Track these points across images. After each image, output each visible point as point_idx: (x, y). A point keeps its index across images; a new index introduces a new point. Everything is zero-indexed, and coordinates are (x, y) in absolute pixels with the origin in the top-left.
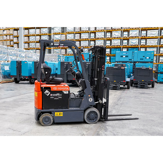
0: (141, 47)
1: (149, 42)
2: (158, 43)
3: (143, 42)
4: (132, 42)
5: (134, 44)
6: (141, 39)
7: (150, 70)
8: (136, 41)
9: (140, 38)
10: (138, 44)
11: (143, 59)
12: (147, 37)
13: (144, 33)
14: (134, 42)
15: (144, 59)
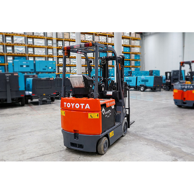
0: (29, 56)
1: (37, 51)
2: (46, 53)
3: (30, 50)
4: (18, 50)
5: (20, 52)
6: (28, 47)
7: (51, 80)
8: (22, 49)
9: (27, 45)
10: (24, 52)
11: (45, 69)
12: (34, 45)
13: (30, 40)
14: (20, 50)
15: (47, 69)
